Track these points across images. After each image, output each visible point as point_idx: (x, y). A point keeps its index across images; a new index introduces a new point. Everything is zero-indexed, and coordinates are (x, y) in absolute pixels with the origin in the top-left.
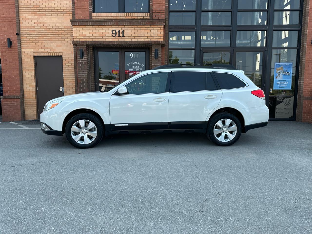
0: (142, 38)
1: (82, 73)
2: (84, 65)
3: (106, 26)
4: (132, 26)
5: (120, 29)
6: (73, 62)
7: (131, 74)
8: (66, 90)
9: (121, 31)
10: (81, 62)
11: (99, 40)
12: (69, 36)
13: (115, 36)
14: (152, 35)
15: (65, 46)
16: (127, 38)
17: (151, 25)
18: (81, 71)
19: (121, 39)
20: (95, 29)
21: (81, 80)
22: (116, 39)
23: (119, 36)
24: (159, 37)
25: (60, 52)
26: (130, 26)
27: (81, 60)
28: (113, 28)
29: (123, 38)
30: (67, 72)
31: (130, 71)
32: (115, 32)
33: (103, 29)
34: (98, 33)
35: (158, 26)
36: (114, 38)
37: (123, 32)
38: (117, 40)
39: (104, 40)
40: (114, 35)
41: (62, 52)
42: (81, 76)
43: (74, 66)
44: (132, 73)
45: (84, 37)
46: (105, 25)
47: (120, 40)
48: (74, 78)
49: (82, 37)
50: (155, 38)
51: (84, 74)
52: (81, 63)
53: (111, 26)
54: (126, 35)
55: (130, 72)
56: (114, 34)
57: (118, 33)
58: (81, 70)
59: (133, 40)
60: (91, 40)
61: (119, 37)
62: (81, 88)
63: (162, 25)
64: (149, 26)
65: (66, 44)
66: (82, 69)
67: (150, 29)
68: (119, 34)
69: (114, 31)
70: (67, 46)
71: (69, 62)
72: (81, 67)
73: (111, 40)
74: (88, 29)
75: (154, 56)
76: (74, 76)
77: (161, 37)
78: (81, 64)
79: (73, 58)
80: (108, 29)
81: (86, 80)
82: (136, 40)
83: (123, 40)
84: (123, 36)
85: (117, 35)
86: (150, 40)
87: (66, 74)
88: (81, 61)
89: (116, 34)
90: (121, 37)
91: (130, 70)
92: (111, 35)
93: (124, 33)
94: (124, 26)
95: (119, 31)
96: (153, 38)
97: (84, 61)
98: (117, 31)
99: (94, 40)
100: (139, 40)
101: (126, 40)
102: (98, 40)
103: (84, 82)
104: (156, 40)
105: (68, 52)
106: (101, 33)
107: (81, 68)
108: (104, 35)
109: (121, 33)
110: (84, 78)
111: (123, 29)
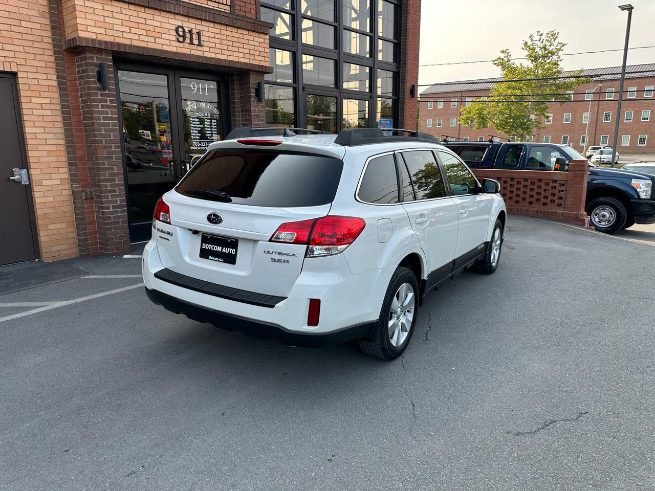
0: (235, 54)
1: (106, 130)
2: (109, 107)
3: (163, 14)
4: (217, 26)
5: (193, 26)
6: (57, 95)
7: (196, 130)
8: (39, 177)
9: (194, 31)
10: (99, 97)
11: (149, 46)
12: (36, 13)
13: (183, 42)
14: (252, 52)
15: (24, 43)
16: (207, 49)
17: (249, 30)
18: (102, 125)
19: (196, 52)
20: (135, 14)
21: (105, 147)
22: (185, 49)
23: (191, 43)
24: (263, 59)
25: (7, 59)
26: (212, 25)
27: (99, 92)
28: (178, 21)
29: (199, 48)
30: (37, 124)
31: (194, 124)
32: (183, 32)
33: (156, 18)
34: (144, 27)
35: (261, 36)
36: (182, 45)
37: (199, 34)
38: (187, 52)
39: (159, 47)
40: (181, 39)
41: (15, 60)
42: (103, 136)
43: (58, 107)
44: (196, 127)
45: (108, 32)
46: (160, 10)
47: (194, 52)
48: (62, 142)
49: (103, 31)
50: (257, 58)
51: (111, 130)
52: (101, 101)
53: (172, 16)
54: (205, 44)
55: (194, 126)
56: (182, 35)
57: (188, 35)
58: (102, 121)
59: (219, 57)
60: (128, 42)
61: (192, 47)
62: (107, 169)
63: (266, 34)
64: (246, 32)
65: (25, 37)
66: (104, 118)
67: (249, 37)
68: (191, 39)
69: (180, 29)
70: (30, 44)
71: (43, 94)
72: (100, 112)
73: (174, 49)
74: (118, 10)
75: (254, 95)
76: (63, 136)
77: (267, 59)
78: (102, 105)
79: (55, 83)
80: (165, 20)
81: (116, 147)
82: (225, 57)
83: (201, 54)
84: (200, 45)
85: (188, 40)
86: (247, 61)
87: (34, 130)
88: (101, 95)
89: (184, 36)
90: (196, 46)
91: (193, 121)
92: (174, 38)
93: (202, 38)
94: (199, 22)
95: (190, 32)
96: (252, 57)
97: (108, 95)
98: (186, 30)
99: (135, 43)
100: (230, 58)
101: (207, 55)
102: (144, 45)
103: (114, 153)
104: (258, 63)
105: (35, 63)
106: (152, 29)
107: (102, 116)
108: (159, 35)
109: (194, 36)
110: (112, 141)
111: (199, 27)
